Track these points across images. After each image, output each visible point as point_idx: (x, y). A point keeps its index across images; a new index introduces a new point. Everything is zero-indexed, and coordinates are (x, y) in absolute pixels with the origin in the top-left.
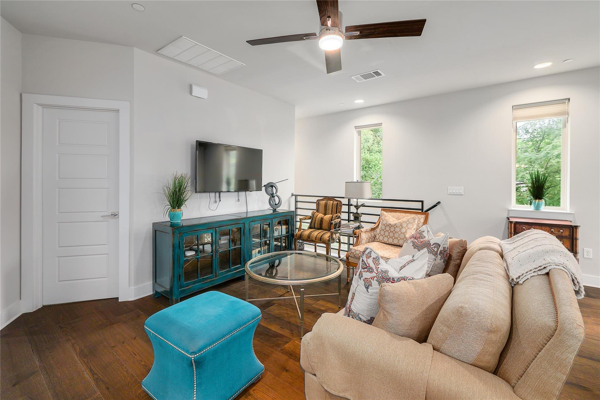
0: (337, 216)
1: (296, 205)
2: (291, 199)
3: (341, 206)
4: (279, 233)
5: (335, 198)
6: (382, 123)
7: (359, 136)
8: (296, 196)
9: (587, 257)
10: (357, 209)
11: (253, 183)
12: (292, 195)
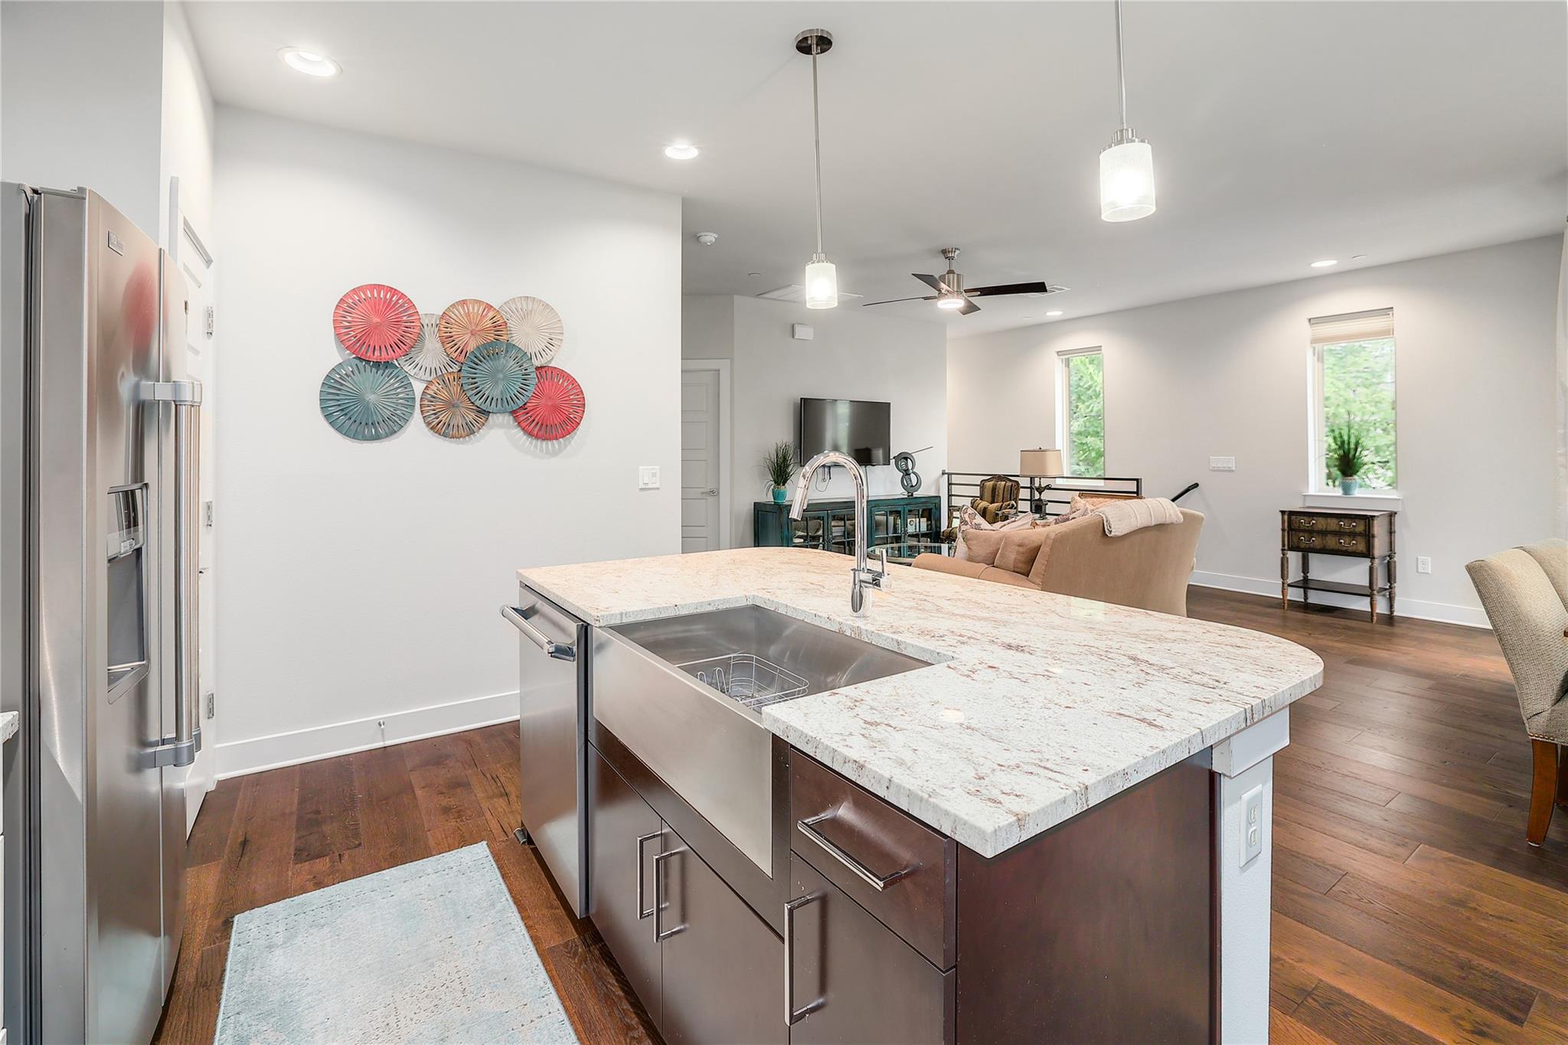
0: (1009, 505)
1: (949, 490)
2: (941, 480)
3: (1019, 490)
4: (916, 529)
5: (1010, 478)
6: (1100, 346)
7: (1067, 368)
8: (949, 474)
9: (1423, 571)
10: (1040, 493)
11: (879, 454)
12: (943, 474)
